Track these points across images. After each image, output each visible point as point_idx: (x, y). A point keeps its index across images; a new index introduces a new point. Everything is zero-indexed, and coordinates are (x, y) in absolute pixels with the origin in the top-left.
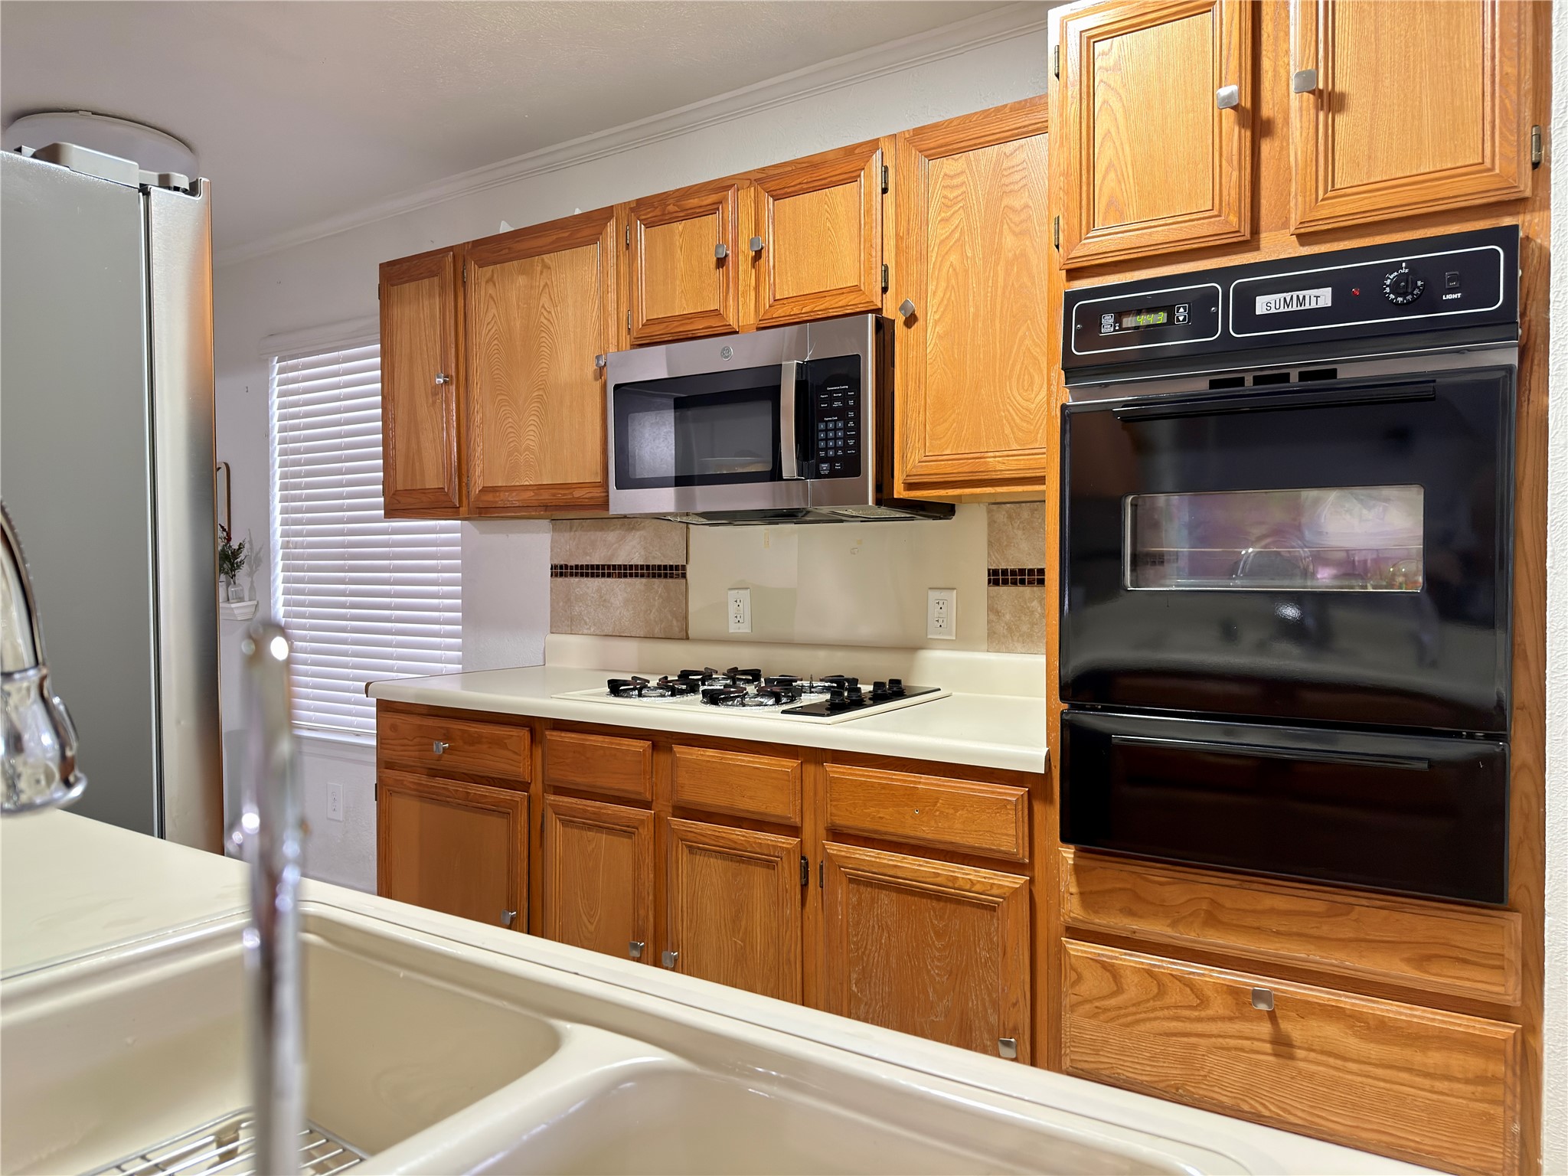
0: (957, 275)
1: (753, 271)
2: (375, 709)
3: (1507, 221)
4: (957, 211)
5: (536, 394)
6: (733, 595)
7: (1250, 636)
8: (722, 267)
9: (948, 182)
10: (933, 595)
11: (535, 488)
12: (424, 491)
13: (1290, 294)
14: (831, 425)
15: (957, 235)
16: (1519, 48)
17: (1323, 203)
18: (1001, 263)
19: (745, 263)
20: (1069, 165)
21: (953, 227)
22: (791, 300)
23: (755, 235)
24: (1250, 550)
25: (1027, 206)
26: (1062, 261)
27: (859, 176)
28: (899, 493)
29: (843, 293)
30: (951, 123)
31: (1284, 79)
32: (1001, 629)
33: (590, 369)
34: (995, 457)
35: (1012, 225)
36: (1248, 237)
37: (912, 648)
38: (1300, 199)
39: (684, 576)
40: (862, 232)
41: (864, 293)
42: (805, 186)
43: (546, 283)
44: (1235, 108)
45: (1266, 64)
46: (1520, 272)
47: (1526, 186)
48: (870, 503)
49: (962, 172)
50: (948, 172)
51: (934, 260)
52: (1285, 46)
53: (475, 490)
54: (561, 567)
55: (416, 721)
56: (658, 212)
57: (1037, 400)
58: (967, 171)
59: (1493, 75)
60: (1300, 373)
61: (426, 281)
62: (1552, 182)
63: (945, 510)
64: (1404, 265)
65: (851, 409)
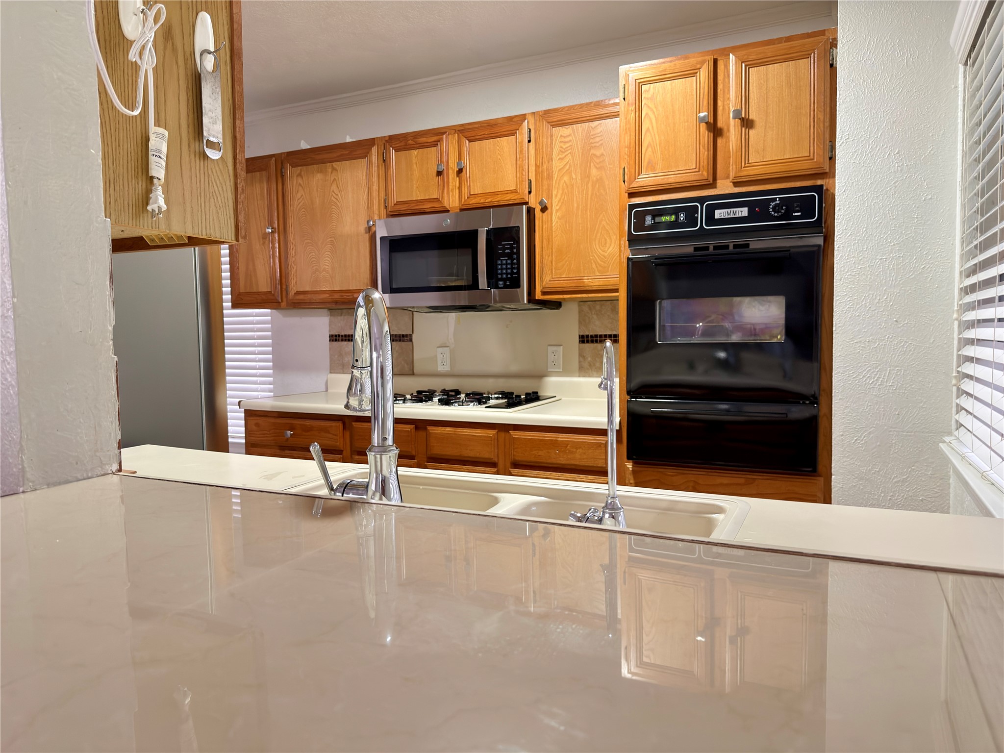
0: (567, 187)
1: (458, 179)
2: (244, 414)
3: (819, 182)
4: (568, 155)
5: (330, 239)
6: (440, 350)
7: (701, 368)
8: (440, 176)
9: (563, 139)
10: (550, 349)
11: (329, 292)
12: (259, 293)
13: (730, 210)
14: (504, 262)
15: (567, 167)
16: (824, 107)
17: (744, 169)
18: (590, 183)
19: (452, 175)
20: (630, 143)
21: (565, 163)
22: (480, 195)
23: (459, 160)
24: (701, 324)
25: (602, 155)
26: (626, 188)
27: (516, 133)
28: (538, 297)
29: (508, 193)
30: (564, 109)
31: (727, 111)
32: (586, 365)
33: (362, 228)
34: (588, 279)
35: (595, 163)
36: (711, 182)
37: (540, 376)
38: (734, 166)
39: (411, 340)
40: (518, 162)
41: (519, 193)
42: (486, 136)
43: (335, 178)
44: (706, 123)
45: (720, 103)
46: (824, 205)
47: (826, 168)
48: (525, 302)
49: (570, 135)
50: (563, 135)
51: (555, 179)
52: (728, 96)
53: (292, 293)
54: (336, 336)
55: (272, 420)
56: (403, 144)
57: (608, 252)
58: (572, 135)
59: (814, 118)
60: (734, 245)
61: (258, 174)
62: (836, 168)
63: (557, 305)
64: (778, 199)
65: (515, 253)
